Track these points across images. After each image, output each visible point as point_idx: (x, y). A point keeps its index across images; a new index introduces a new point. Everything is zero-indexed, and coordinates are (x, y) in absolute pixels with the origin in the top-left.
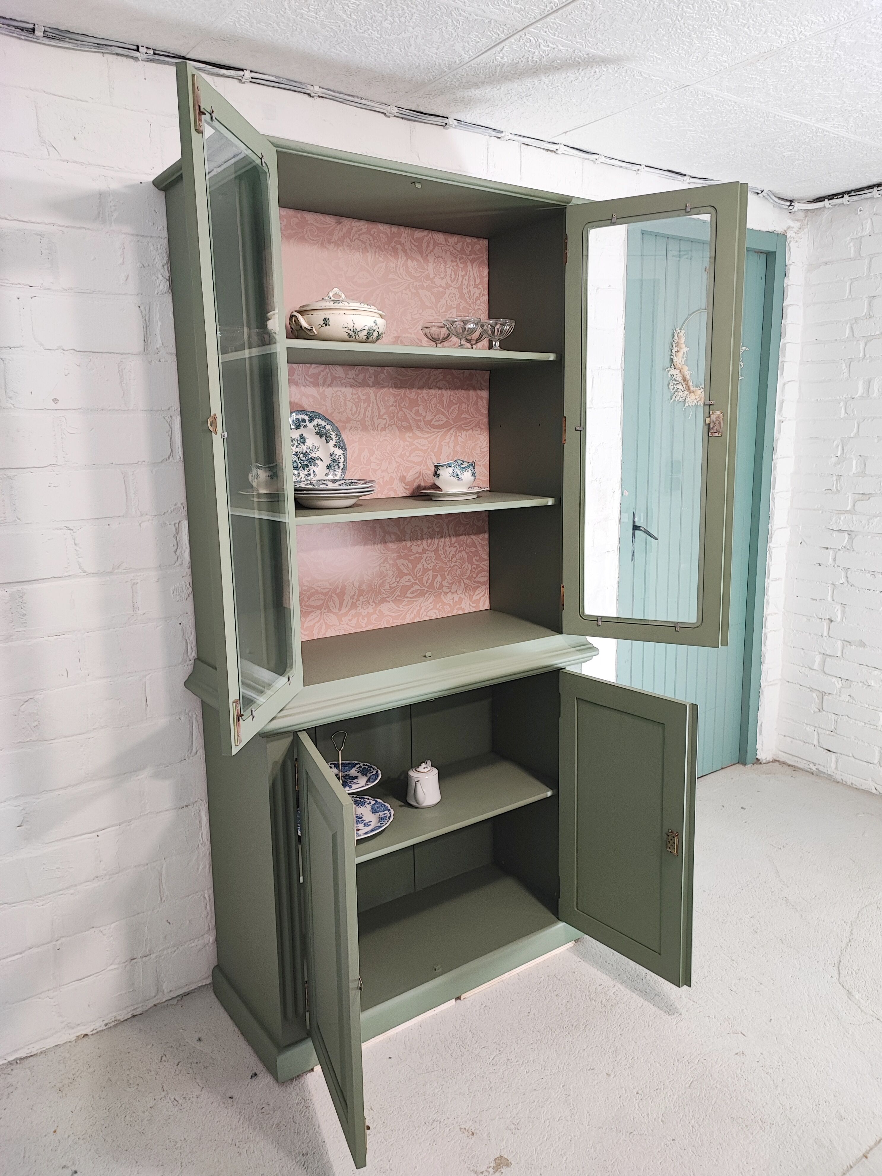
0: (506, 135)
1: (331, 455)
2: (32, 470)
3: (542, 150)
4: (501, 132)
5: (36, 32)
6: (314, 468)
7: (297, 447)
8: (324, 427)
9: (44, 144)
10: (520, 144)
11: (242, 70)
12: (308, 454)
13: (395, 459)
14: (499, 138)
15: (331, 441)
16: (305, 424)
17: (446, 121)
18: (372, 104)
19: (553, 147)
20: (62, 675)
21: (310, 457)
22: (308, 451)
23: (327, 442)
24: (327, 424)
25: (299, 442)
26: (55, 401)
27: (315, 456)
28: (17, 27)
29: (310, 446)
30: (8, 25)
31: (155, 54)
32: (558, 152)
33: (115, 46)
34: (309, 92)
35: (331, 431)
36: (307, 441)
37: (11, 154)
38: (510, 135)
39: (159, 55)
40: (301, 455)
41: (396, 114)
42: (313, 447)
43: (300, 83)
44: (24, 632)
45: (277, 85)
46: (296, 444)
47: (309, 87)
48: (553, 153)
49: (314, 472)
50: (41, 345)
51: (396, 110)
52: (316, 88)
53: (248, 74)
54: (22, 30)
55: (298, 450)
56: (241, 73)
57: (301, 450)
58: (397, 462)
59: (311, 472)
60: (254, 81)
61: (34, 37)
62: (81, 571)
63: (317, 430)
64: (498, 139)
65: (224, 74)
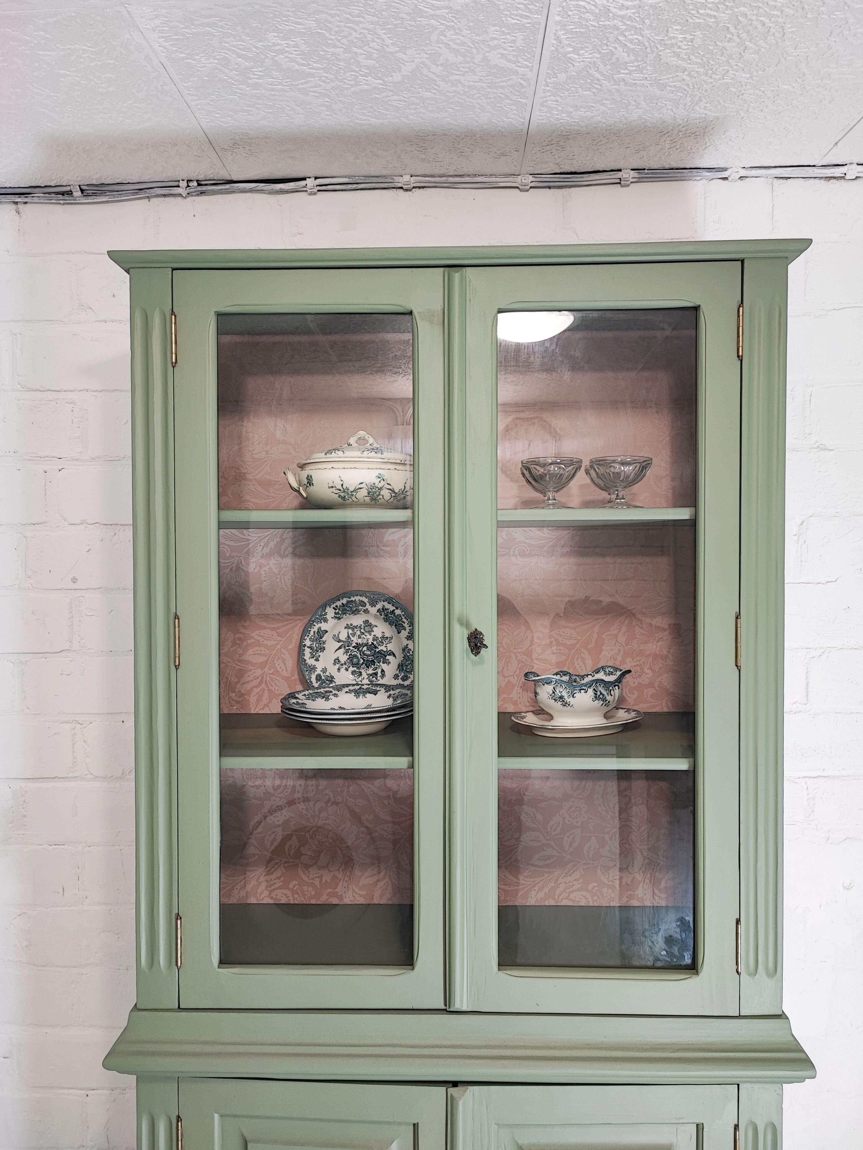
0: (732, 174)
1: (404, 650)
2: (46, 655)
3: (817, 180)
4: (725, 169)
5: (74, 194)
6: (384, 666)
7: (359, 637)
8: (393, 612)
9: (83, 308)
10: (771, 180)
11: (304, 179)
12: (376, 647)
13: (517, 656)
14: (725, 179)
15: (403, 631)
16: (365, 608)
17: (619, 175)
18: (493, 179)
19: (838, 172)
20: (58, 892)
21: (377, 650)
22: (375, 643)
23: (399, 633)
24: (397, 608)
25: (362, 630)
26: (74, 580)
27: (385, 649)
28: (57, 193)
29: (379, 635)
30: (49, 193)
31: (199, 185)
32: (847, 177)
33: (158, 187)
34: (400, 185)
35: (403, 617)
36: (374, 629)
37: (48, 323)
38: (743, 171)
39: (206, 185)
40: (365, 648)
41: (533, 184)
42: (383, 637)
43: (385, 177)
44: (22, 836)
45: (355, 186)
46: (358, 633)
47: (397, 179)
48: (843, 181)
49: (383, 671)
50: (65, 520)
51: (531, 178)
52: (406, 178)
53: (310, 183)
54: (63, 195)
55: (360, 641)
56: (303, 183)
57: (365, 641)
58: (519, 661)
59: (379, 671)
60: (323, 188)
61: (72, 199)
62: (88, 773)
63: (383, 616)
64: (726, 182)
65: (281, 189)
